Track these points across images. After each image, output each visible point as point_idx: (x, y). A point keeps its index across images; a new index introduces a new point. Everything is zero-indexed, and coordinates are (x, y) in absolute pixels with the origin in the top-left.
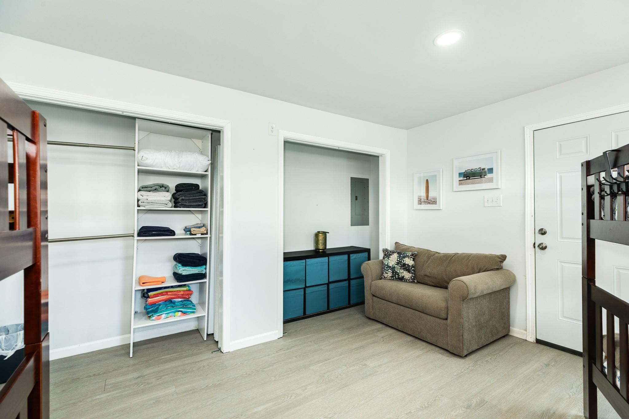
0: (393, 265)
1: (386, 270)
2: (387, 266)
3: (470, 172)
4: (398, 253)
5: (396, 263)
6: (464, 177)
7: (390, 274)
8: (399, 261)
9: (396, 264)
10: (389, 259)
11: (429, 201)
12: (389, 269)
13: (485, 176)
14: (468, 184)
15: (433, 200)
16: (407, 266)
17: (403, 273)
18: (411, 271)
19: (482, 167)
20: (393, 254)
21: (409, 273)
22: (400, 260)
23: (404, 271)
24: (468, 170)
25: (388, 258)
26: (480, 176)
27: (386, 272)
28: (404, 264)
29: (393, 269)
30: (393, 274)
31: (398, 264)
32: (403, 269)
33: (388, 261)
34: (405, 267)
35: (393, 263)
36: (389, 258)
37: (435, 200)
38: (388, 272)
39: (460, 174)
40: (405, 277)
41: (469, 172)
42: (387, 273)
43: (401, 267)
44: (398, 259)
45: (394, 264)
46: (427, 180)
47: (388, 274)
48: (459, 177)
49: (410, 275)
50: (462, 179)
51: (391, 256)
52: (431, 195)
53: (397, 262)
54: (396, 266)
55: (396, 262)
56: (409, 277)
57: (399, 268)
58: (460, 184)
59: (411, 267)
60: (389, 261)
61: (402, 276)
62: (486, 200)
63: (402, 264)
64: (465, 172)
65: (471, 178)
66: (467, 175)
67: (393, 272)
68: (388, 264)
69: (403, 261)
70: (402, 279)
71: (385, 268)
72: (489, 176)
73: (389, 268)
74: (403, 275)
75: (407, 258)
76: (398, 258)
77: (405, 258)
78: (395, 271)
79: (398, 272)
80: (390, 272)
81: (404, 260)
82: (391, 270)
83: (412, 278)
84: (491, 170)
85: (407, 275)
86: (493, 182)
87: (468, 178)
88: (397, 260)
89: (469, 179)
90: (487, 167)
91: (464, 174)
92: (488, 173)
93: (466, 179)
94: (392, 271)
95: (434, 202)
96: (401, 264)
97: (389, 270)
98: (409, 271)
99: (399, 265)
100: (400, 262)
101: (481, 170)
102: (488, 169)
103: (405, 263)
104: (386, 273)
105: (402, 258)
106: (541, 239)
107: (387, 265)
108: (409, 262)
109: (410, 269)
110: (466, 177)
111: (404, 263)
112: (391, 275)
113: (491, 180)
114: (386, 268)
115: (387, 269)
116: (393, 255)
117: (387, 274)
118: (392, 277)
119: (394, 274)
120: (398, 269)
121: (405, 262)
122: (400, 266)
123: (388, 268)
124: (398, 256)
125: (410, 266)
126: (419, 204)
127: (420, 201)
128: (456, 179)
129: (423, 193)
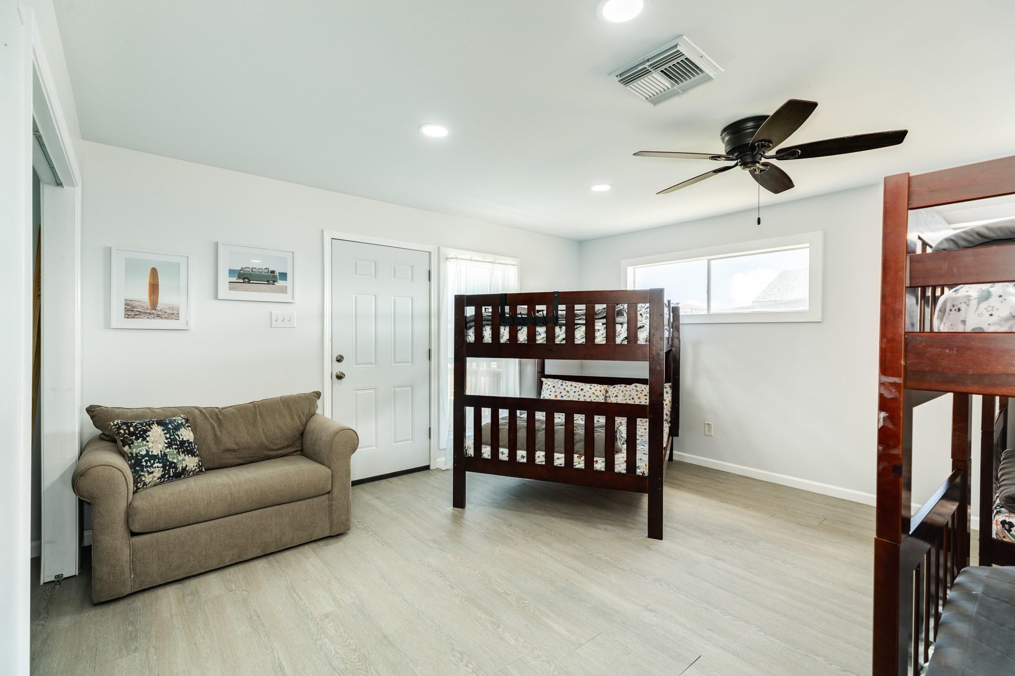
0: (161, 451)
1: (147, 467)
2: (147, 458)
3: (251, 272)
4: (160, 423)
5: (166, 445)
6: (239, 277)
7: (158, 471)
8: (170, 438)
9: (167, 448)
10: (148, 442)
11: (158, 313)
12: (154, 463)
13: (274, 282)
14: (247, 291)
15: (169, 311)
16: (187, 445)
17: (184, 460)
18: (195, 452)
19: (271, 269)
20: (152, 428)
21: (193, 457)
22: (172, 437)
23: (185, 455)
24: (246, 268)
25: (144, 439)
26: (268, 281)
27: (148, 471)
28: (183, 442)
29: (163, 458)
30: (164, 469)
31: (170, 445)
32: (182, 453)
33: (145, 445)
34: (185, 448)
35: (160, 447)
36: (148, 439)
37: (175, 312)
38: (152, 470)
39: (232, 272)
40: (187, 469)
41: (249, 271)
42: (152, 472)
43: (178, 449)
44: (168, 436)
45: (164, 448)
46: (154, 272)
47: (155, 474)
48: (230, 276)
49: (196, 459)
50: (235, 279)
51: (149, 433)
52: (165, 299)
53: (166, 441)
54: (168, 450)
55: (165, 443)
56: (195, 465)
57: (175, 452)
58: (230, 289)
59: (193, 445)
60: (150, 445)
61: (182, 467)
62: (274, 318)
63: (178, 443)
64: (241, 270)
65: (251, 282)
66: (245, 276)
67: (164, 467)
68: (148, 452)
69: (178, 436)
71: (144, 464)
72: (280, 283)
73: (154, 461)
74: (184, 466)
75: (183, 429)
76: (165, 434)
77: (179, 430)
78: (169, 461)
79: (175, 461)
80: (158, 467)
81: (179, 433)
82: (160, 463)
83: (199, 464)
84: (284, 276)
85: (191, 462)
86: (286, 293)
87: (247, 280)
88: (167, 438)
89: (249, 283)
90: (278, 271)
91: (240, 273)
92: (280, 280)
93: (242, 281)
94: (161, 465)
95: (174, 315)
96: (177, 445)
97: (156, 465)
98: (191, 452)
99: (174, 447)
100: (172, 440)
101: (268, 272)
102: (279, 273)
103: (183, 438)
104: (150, 473)
105: (173, 432)
106: (339, 368)
107: (147, 454)
108: (186, 434)
109: (194, 449)
110: (244, 279)
111: (181, 439)
112: (159, 475)
113: (284, 290)
114: (146, 461)
115: (149, 464)
116: (152, 430)
117: (151, 476)
118: (162, 477)
119: (167, 468)
120: (174, 456)
121: (181, 437)
122: (175, 449)
123: (152, 461)
124: (163, 430)
125: (191, 443)
126: (127, 316)
127: (131, 311)
128: (224, 279)
129: (142, 295)
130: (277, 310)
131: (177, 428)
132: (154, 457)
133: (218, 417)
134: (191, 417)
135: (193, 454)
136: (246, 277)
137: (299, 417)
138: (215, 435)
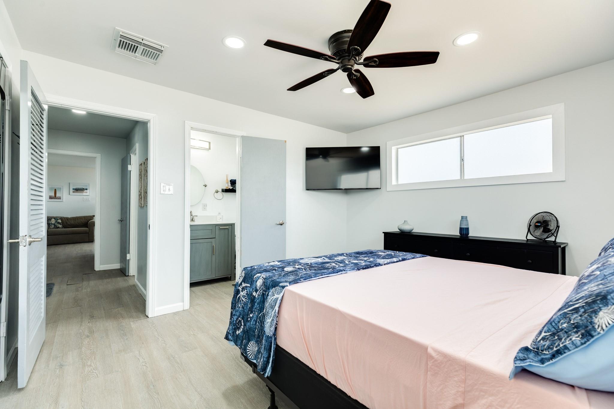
4: (54, 218)
11: (56, 198)
14: (77, 193)
19: (83, 188)
24: (77, 188)
26: (82, 190)
28: (58, 222)
29: (54, 224)
33: (51, 222)
34: (59, 223)
39: (73, 189)
46: (55, 190)
47: (52, 227)
50: (74, 191)
52: (58, 195)
55: (55, 222)
58: (73, 193)
59: (61, 223)
70: (59, 228)
72: (85, 191)
83: (62, 227)
85: (60, 226)
90: (85, 188)
91: (75, 189)
95: (60, 198)
108: (60, 221)
113: (87, 192)
116: (52, 219)
118: (54, 227)
126: (50, 199)
127: (51, 198)
128: (71, 190)
129: (53, 195)
130: (85, 197)
131: (58, 219)
132: (52, 224)
133: (67, 219)
134: (61, 218)
135: (61, 225)
136: (77, 190)
137: (87, 220)
138: (66, 222)
